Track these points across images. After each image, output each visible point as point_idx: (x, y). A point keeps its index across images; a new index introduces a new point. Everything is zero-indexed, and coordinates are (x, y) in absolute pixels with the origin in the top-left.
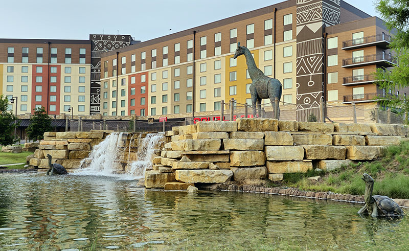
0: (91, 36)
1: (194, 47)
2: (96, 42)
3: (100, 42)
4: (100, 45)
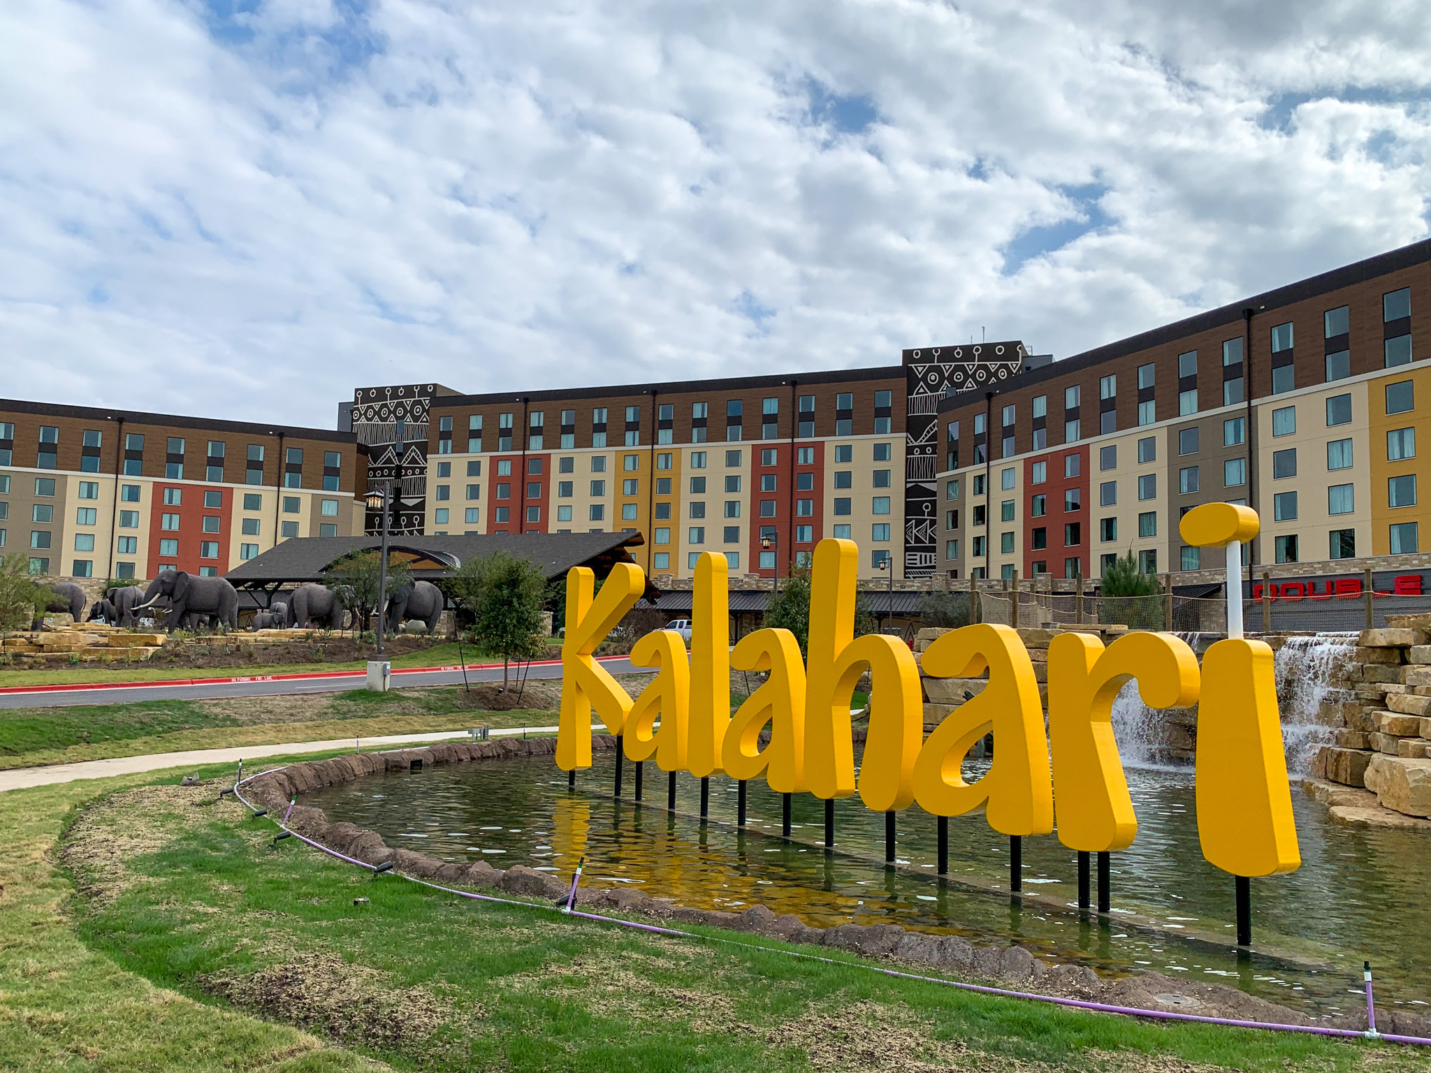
0: (908, 354)
1: (1249, 357)
2: (920, 369)
3: (931, 369)
4: (933, 376)
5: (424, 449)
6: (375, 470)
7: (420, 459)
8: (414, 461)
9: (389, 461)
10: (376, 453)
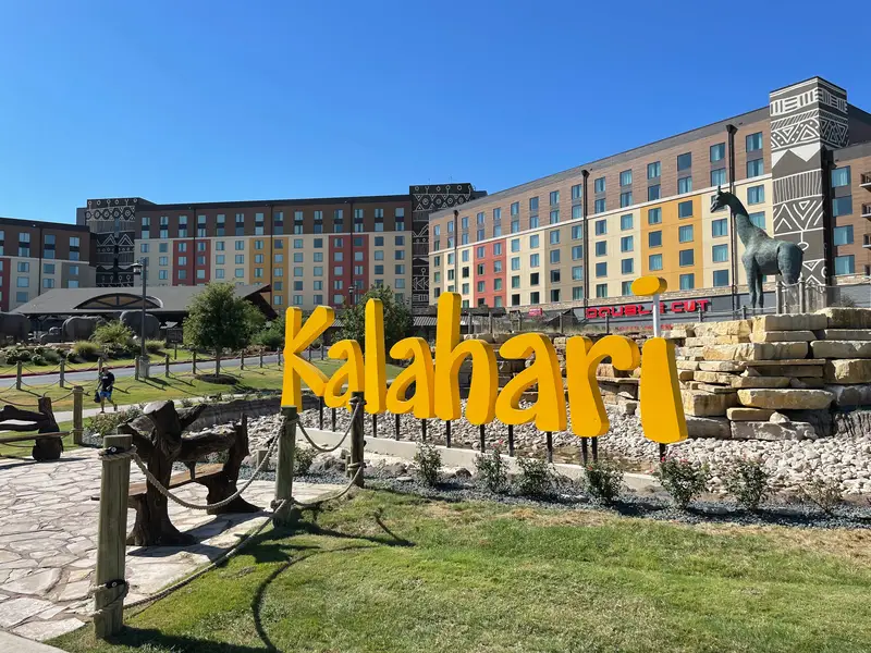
0: (412, 188)
2: (418, 197)
3: (424, 197)
4: (425, 200)
5: (133, 236)
6: (101, 248)
7: (130, 242)
8: (125, 243)
9: (110, 243)
10: (102, 238)
